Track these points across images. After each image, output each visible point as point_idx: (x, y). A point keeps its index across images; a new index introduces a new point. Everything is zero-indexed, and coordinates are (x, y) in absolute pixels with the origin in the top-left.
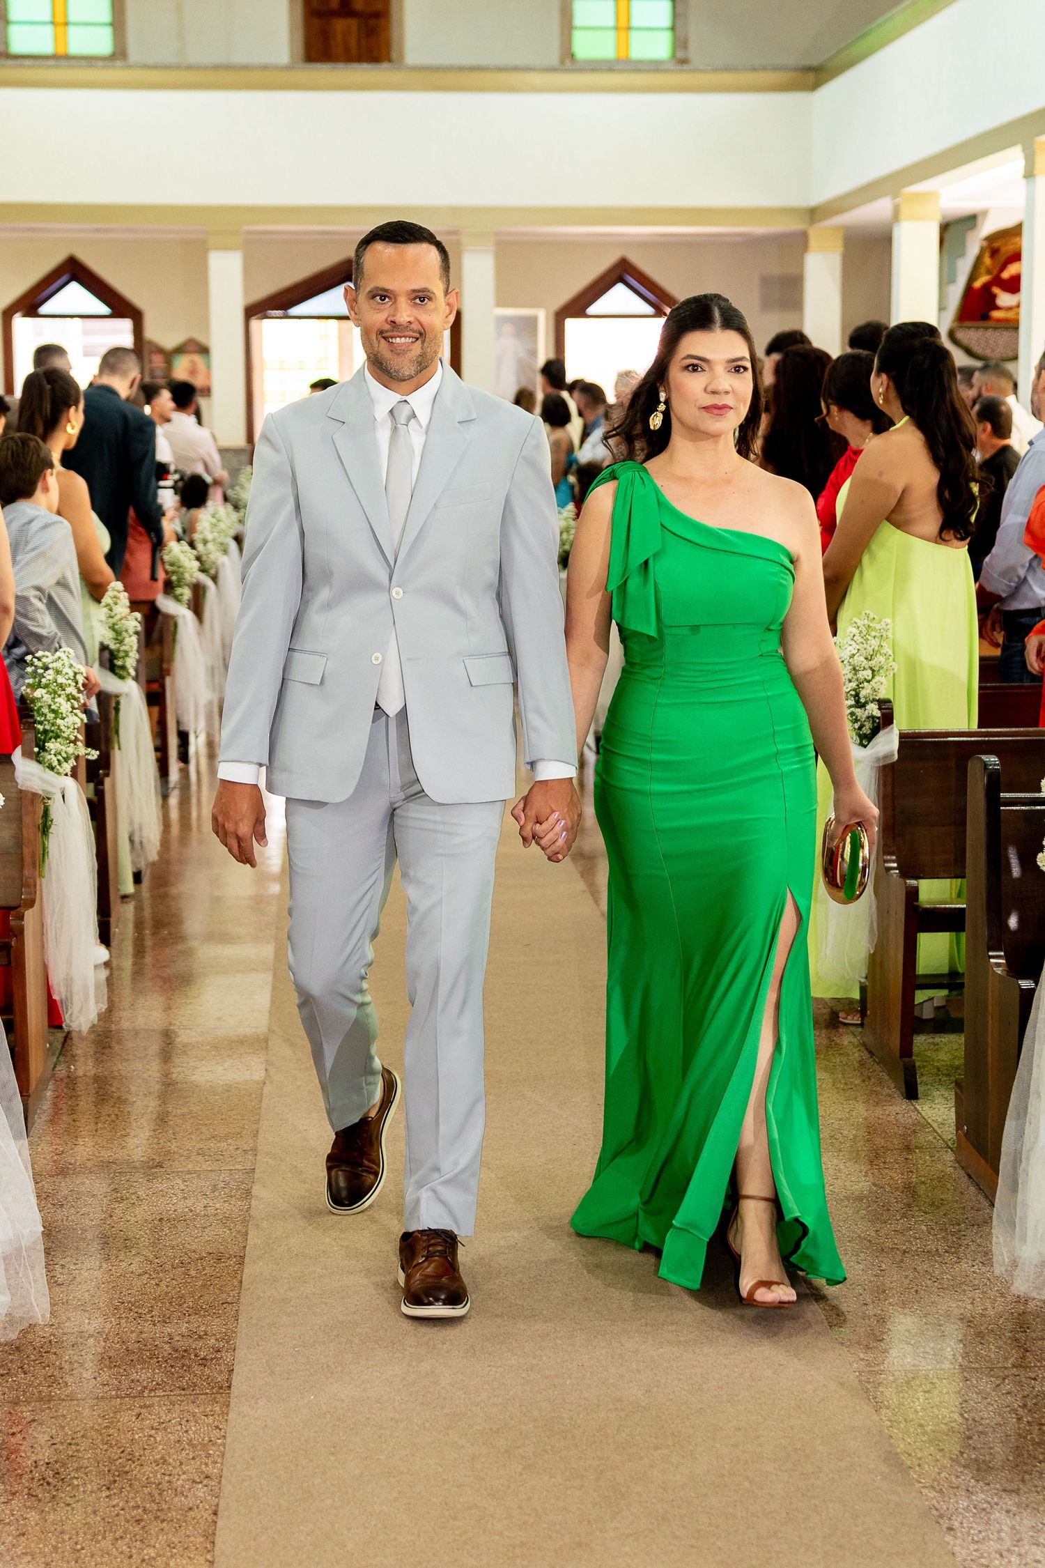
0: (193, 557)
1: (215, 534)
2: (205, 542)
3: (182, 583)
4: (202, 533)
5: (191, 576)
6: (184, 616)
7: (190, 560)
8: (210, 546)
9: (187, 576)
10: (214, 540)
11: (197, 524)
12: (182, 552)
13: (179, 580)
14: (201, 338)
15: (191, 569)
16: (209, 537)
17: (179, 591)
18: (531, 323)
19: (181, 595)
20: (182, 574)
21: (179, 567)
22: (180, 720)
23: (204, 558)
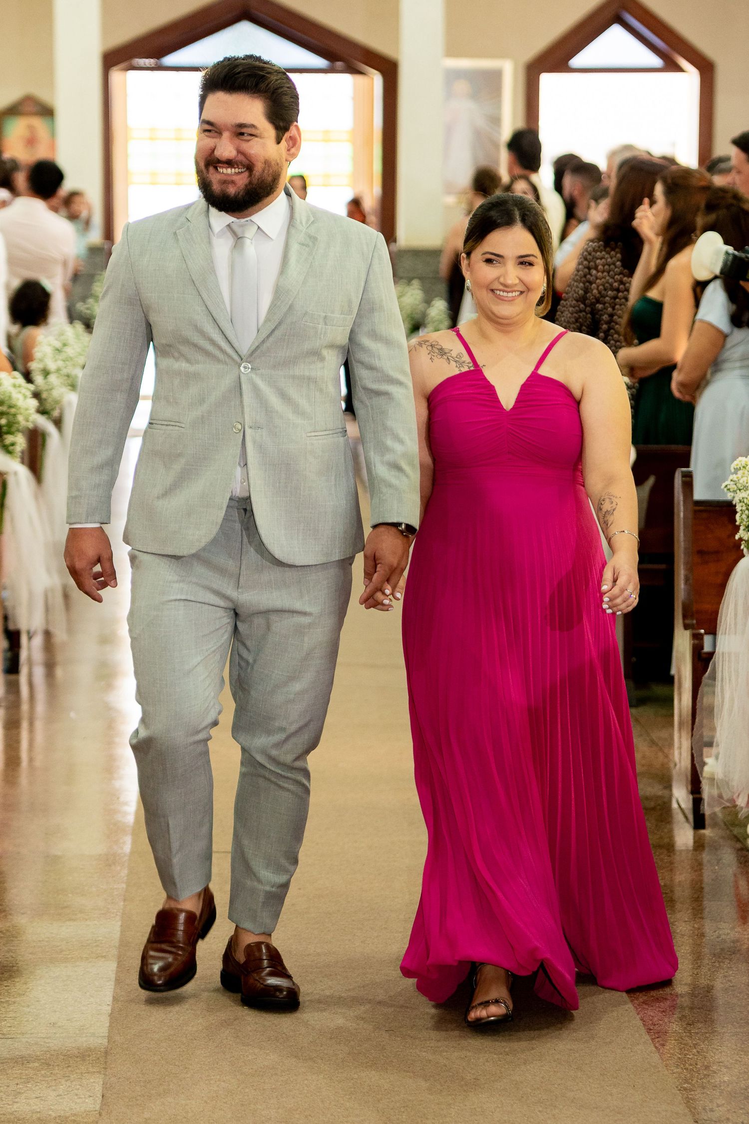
0: (29, 394)
1: (60, 363)
2: (46, 373)
3: (13, 429)
4: (41, 360)
5: (27, 421)
6: (16, 473)
7: (25, 397)
8: (52, 378)
9: (20, 418)
10: (58, 370)
11: (36, 349)
12: (14, 386)
13: (10, 425)
14: (42, 95)
15: (27, 409)
16: (52, 366)
17: (9, 439)
18: (493, 79)
19: (13, 444)
20: (15, 415)
21: (10, 407)
22: (10, 613)
23: (44, 395)
